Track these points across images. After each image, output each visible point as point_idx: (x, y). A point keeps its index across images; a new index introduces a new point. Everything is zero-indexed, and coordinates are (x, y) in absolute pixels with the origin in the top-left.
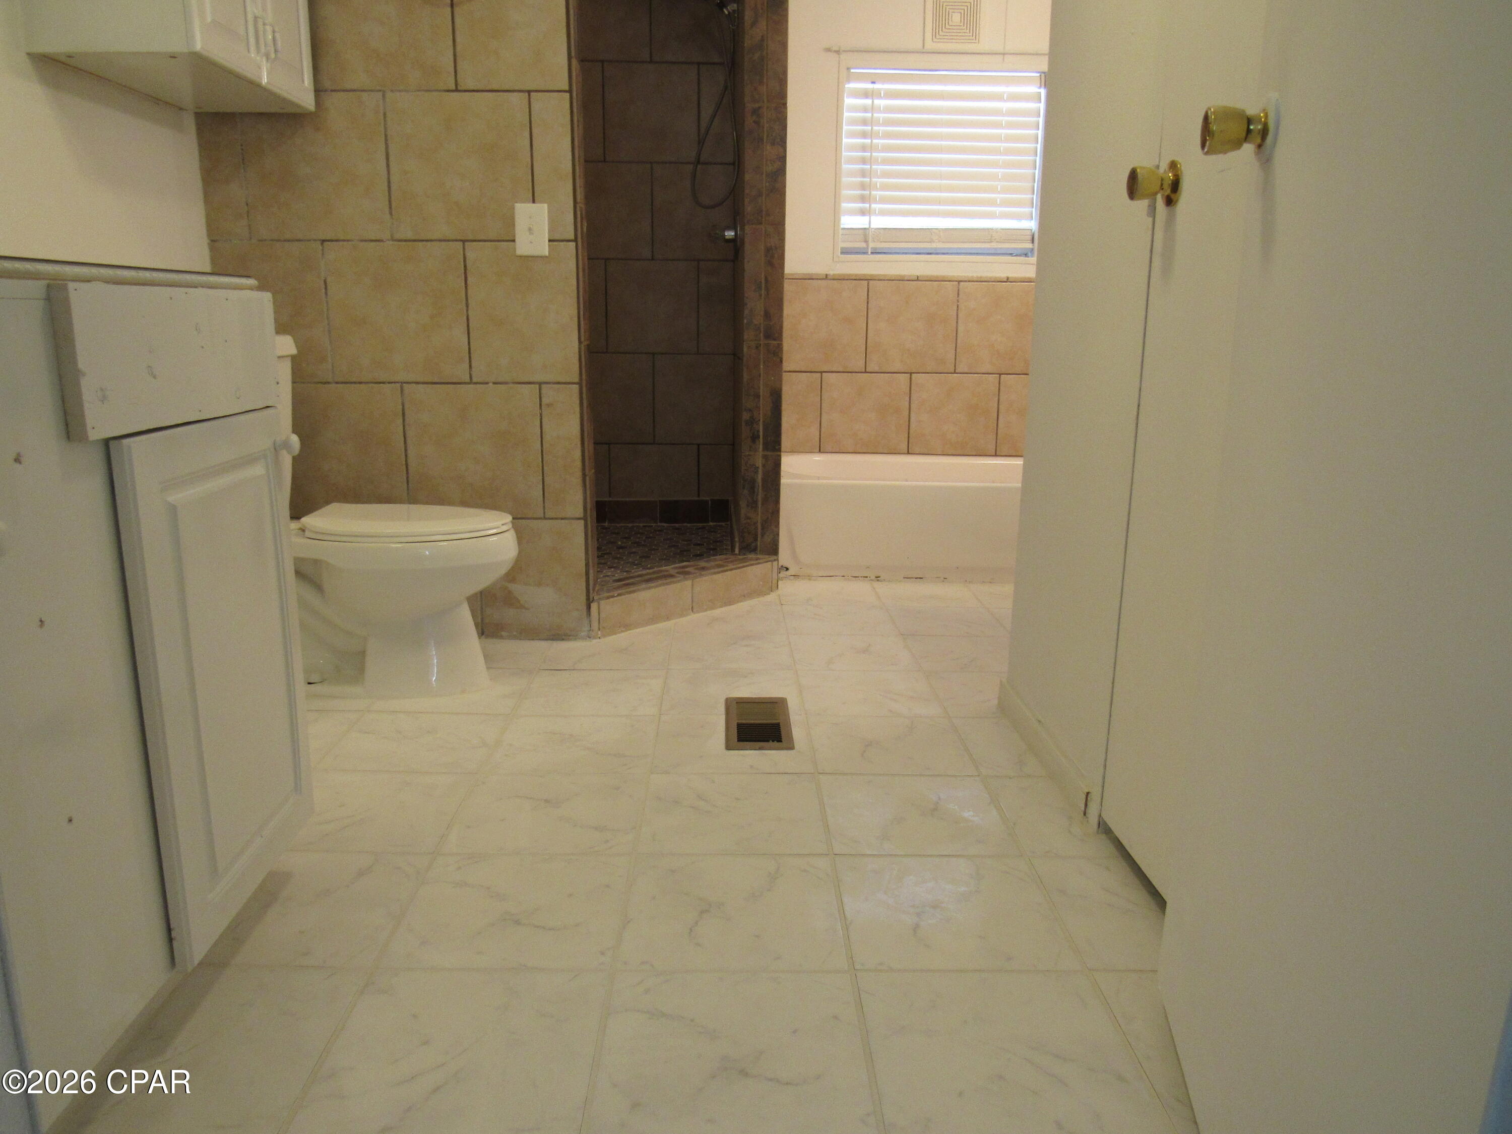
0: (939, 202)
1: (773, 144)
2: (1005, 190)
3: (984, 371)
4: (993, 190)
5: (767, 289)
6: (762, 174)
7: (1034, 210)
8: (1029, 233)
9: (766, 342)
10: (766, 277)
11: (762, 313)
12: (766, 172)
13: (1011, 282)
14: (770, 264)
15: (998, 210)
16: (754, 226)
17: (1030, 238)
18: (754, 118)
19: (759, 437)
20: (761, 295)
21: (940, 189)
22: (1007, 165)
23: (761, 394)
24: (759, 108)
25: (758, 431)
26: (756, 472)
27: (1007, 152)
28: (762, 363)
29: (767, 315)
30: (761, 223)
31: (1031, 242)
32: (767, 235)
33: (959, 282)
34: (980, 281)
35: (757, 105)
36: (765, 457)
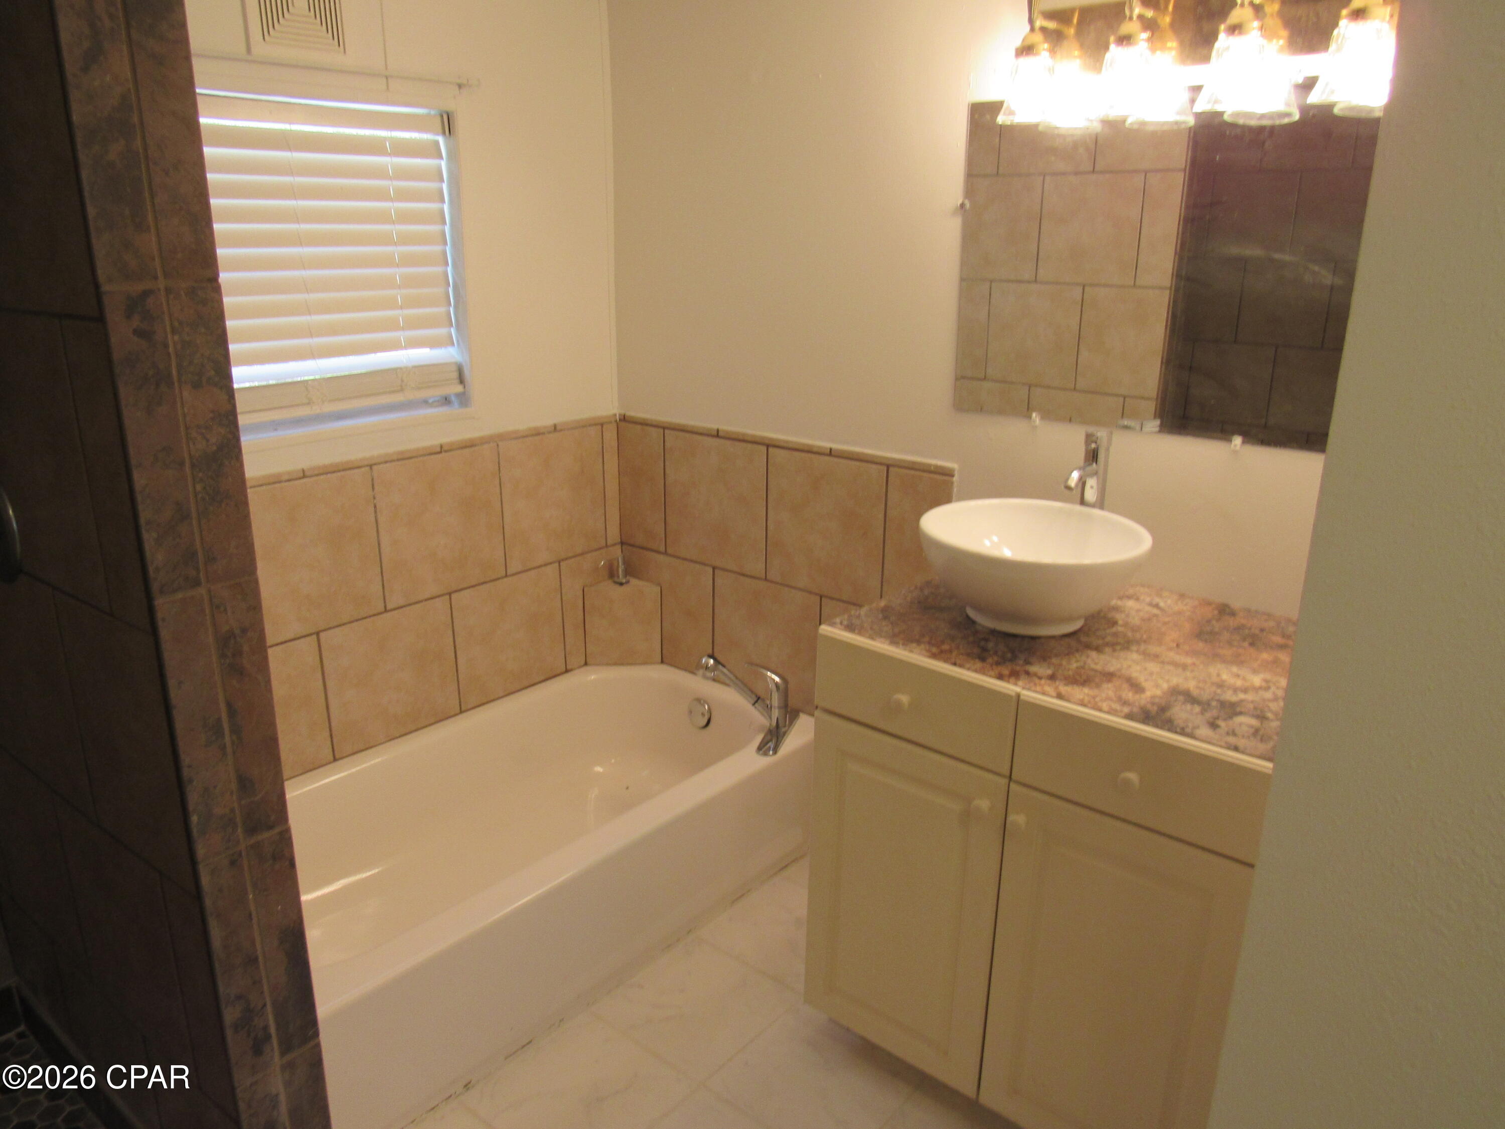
0: (310, 332)
1: (196, 386)
2: (410, 303)
3: (427, 596)
4: (390, 304)
5: (236, 730)
6: (182, 464)
7: (453, 331)
8: (455, 368)
9: (252, 841)
10: (229, 705)
11: (234, 786)
12: (191, 457)
13: (446, 451)
14: (236, 670)
15: (402, 335)
16: (180, 595)
17: (455, 375)
18: (136, 322)
19: (268, 1037)
20: (223, 748)
21: (308, 309)
22: (408, 261)
23: (259, 952)
24: (146, 294)
25: (266, 1028)
26: (275, 1104)
27: (405, 240)
28: (250, 889)
29: (245, 784)
30: (197, 583)
31: (458, 381)
32: (218, 607)
33: (371, 466)
34: (403, 458)
35: (140, 287)
36: (289, 1067)
